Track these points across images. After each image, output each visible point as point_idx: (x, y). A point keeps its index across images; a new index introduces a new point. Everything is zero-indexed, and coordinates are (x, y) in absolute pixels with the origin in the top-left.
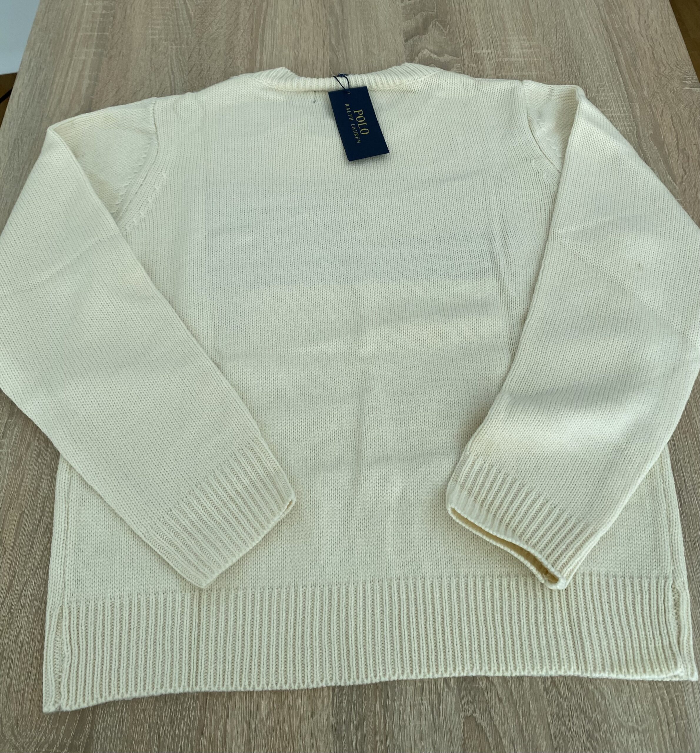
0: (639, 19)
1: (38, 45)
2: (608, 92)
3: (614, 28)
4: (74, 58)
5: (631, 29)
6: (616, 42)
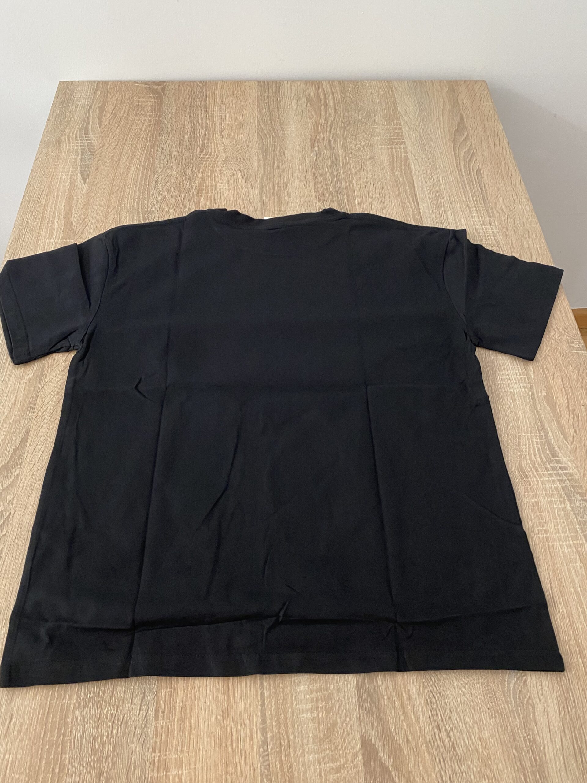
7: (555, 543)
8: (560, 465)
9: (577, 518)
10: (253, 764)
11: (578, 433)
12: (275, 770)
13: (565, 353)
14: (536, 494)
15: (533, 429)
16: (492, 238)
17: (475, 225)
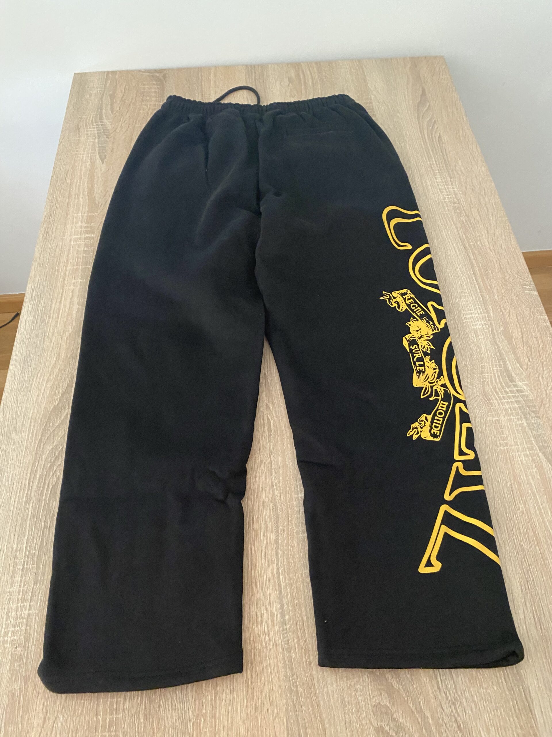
0: (488, 237)
1: (37, 278)
2: (468, 297)
3: (470, 245)
4: (65, 287)
5: (482, 246)
6: (472, 257)
7: (514, 454)
8: (517, 388)
9: (532, 432)
10: (275, 641)
11: (531, 361)
12: (293, 644)
13: (518, 294)
14: (498, 414)
15: (493, 359)
16: (454, 196)
17: (438, 185)
